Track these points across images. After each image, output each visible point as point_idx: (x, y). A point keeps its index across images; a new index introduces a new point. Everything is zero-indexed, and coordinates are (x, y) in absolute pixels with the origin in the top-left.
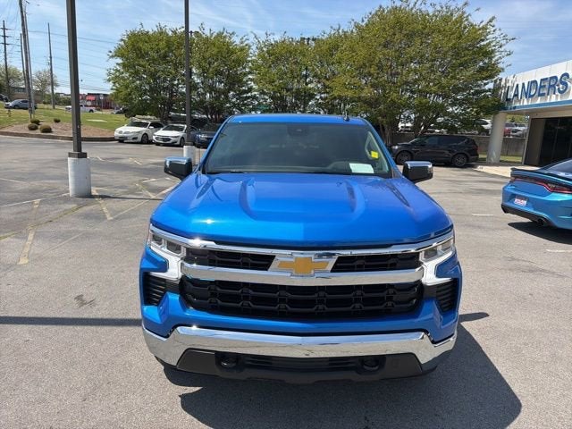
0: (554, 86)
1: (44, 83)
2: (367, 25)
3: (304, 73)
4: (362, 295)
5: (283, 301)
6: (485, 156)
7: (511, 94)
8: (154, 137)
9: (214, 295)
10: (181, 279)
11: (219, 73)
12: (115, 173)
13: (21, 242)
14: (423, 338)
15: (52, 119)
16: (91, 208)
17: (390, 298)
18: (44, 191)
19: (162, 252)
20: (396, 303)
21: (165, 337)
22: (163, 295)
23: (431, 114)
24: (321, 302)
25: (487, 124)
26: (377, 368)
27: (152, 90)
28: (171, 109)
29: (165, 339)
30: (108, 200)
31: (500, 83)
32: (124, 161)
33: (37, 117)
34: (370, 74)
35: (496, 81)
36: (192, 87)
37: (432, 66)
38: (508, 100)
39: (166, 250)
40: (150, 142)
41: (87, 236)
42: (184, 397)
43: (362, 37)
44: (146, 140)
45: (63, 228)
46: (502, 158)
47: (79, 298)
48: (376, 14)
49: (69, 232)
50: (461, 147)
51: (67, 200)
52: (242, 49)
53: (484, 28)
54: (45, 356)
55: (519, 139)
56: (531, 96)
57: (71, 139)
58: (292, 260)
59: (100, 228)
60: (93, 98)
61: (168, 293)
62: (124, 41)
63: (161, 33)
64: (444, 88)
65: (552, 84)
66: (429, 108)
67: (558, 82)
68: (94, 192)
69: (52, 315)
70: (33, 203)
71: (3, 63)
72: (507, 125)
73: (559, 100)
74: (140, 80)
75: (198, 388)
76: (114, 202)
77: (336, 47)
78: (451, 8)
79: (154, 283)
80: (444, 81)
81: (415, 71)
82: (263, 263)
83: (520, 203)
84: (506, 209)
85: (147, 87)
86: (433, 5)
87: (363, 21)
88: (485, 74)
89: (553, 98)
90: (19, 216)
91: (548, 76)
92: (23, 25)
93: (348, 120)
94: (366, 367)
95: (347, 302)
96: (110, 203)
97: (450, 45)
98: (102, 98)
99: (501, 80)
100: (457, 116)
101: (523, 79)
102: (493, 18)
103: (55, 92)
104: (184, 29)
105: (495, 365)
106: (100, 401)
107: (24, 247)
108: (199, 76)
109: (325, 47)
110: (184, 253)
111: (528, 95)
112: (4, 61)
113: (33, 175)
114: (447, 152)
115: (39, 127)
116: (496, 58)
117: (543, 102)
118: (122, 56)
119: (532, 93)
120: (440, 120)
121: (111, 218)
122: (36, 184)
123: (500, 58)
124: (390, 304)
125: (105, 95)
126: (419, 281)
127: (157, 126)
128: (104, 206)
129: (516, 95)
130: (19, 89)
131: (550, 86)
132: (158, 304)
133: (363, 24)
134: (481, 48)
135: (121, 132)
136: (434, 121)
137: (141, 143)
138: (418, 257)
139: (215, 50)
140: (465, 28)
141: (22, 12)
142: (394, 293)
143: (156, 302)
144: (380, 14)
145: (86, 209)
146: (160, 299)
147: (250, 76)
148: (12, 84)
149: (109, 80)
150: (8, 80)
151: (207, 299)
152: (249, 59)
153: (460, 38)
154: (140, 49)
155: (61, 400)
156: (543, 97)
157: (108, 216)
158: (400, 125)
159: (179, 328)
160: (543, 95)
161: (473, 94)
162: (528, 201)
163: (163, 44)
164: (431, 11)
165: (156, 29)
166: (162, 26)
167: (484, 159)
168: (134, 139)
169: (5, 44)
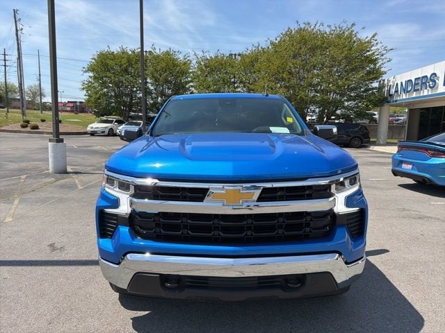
0: (425, 83)
1: (34, 94)
2: (279, 42)
3: (233, 80)
4: (284, 222)
5: (216, 228)
6: (375, 140)
7: (393, 91)
8: (118, 131)
9: (158, 225)
10: (131, 214)
11: (167, 81)
12: (86, 156)
13: (9, 206)
14: (337, 259)
15: (39, 119)
16: (66, 180)
17: (308, 225)
18: (28, 170)
19: (115, 192)
20: (314, 229)
21: (117, 264)
22: (115, 228)
23: (332, 107)
24: (249, 228)
25: (375, 115)
26: (299, 285)
27: (116, 96)
28: (130, 110)
29: (117, 266)
30: (79, 175)
31: (383, 83)
32: (94, 148)
33: (27, 118)
34: (283, 79)
35: (380, 82)
36: (147, 92)
37: (331, 71)
38: (391, 95)
39: (117, 189)
40: (115, 135)
41: (61, 200)
42: (135, 320)
43: (276, 51)
44: (112, 133)
45: (43, 195)
46: (389, 141)
47: (52, 245)
48: (286, 34)
49: (48, 198)
50: (356, 132)
51: (48, 175)
52: (185, 64)
53: (369, 42)
54: (20, 290)
55: (401, 126)
56: (408, 92)
57: (51, 133)
58: (223, 192)
59: (72, 194)
60: (72, 105)
61: (119, 226)
62: (95, 59)
63: (123, 53)
64: (341, 87)
65: (424, 82)
66: (329, 103)
67: (429, 80)
68: (69, 169)
69: (28, 258)
70: (20, 178)
71: (3, 80)
72: (391, 116)
73: (430, 93)
74: (106, 88)
75: (147, 312)
76: (84, 176)
77: (257, 60)
78: (343, 28)
79: (108, 218)
80: (340, 83)
81: (318, 75)
82: (199, 195)
83: (407, 167)
84: (395, 173)
85: (113, 94)
86: (329, 26)
87: (276, 40)
88: (372, 76)
89: (426, 92)
90: (7, 188)
91: (421, 76)
92: (18, 50)
93: (267, 95)
94: (289, 285)
95: (272, 228)
96: (81, 177)
97: (343, 55)
98: (78, 104)
99: (384, 80)
100: (352, 109)
101: (401, 79)
102: (376, 34)
103: (43, 101)
104: (139, 50)
105: (398, 289)
106: (63, 324)
107: (10, 209)
108: (152, 85)
109: (247, 60)
110: (132, 191)
111: (406, 91)
112: (4, 78)
113: (21, 159)
114: (345, 136)
115: (29, 125)
116: (379, 64)
117: (418, 95)
118: (93, 70)
119: (409, 89)
120: (338, 112)
121: (82, 188)
122: (24, 165)
123: (383, 64)
124: (308, 229)
125: (81, 102)
126: (331, 210)
127: (120, 122)
128: (77, 179)
129: (396, 91)
130: (15, 99)
131: (422, 83)
132: (111, 237)
133: (277, 42)
134: (367, 57)
135: (92, 128)
136: (334, 113)
137: (108, 135)
138: (330, 190)
139: (164, 65)
140: (355, 42)
141: (18, 40)
142: (311, 220)
143: (110, 235)
144: (289, 34)
145: (62, 181)
146: (113, 232)
147: (191, 84)
148: (10, 96)
149: (83, 89)
150: (7, 92)
151: (152, 230)
152: (191, 71)
153: (350, 49)
154: (107, 65)
155: (29, 324)
156: (418, 92)
157: (79, 186)
158: (308, 118)
159: (128, 256)
160: (418, 90)
161: (363, 92)
162: (413, 165)
163: (124, 61)
164: (328, 30)
165: (119, 50)
166: (124, 47)
167: (374, 142)
168: (102, 132)
169: (5, 66)
